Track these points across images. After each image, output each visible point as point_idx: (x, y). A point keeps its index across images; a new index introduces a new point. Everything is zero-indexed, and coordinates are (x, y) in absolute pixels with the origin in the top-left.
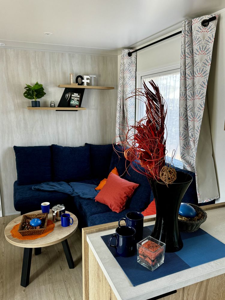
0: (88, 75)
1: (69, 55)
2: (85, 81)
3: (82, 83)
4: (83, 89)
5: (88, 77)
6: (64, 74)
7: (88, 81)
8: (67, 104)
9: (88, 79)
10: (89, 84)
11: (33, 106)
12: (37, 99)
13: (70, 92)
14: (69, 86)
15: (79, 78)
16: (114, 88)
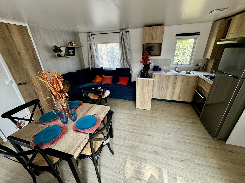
1: (64, 32)
4: (74, 48)
6: (64, 41)
7: (74, 44)
8: (68, 54)
9: (74, 43)
10: (75, 45)
11: (58, 56)
12: (60, 53)
13: (68, 49)
14: (68, 47)
15: (71, 43)
16: (83, 47)
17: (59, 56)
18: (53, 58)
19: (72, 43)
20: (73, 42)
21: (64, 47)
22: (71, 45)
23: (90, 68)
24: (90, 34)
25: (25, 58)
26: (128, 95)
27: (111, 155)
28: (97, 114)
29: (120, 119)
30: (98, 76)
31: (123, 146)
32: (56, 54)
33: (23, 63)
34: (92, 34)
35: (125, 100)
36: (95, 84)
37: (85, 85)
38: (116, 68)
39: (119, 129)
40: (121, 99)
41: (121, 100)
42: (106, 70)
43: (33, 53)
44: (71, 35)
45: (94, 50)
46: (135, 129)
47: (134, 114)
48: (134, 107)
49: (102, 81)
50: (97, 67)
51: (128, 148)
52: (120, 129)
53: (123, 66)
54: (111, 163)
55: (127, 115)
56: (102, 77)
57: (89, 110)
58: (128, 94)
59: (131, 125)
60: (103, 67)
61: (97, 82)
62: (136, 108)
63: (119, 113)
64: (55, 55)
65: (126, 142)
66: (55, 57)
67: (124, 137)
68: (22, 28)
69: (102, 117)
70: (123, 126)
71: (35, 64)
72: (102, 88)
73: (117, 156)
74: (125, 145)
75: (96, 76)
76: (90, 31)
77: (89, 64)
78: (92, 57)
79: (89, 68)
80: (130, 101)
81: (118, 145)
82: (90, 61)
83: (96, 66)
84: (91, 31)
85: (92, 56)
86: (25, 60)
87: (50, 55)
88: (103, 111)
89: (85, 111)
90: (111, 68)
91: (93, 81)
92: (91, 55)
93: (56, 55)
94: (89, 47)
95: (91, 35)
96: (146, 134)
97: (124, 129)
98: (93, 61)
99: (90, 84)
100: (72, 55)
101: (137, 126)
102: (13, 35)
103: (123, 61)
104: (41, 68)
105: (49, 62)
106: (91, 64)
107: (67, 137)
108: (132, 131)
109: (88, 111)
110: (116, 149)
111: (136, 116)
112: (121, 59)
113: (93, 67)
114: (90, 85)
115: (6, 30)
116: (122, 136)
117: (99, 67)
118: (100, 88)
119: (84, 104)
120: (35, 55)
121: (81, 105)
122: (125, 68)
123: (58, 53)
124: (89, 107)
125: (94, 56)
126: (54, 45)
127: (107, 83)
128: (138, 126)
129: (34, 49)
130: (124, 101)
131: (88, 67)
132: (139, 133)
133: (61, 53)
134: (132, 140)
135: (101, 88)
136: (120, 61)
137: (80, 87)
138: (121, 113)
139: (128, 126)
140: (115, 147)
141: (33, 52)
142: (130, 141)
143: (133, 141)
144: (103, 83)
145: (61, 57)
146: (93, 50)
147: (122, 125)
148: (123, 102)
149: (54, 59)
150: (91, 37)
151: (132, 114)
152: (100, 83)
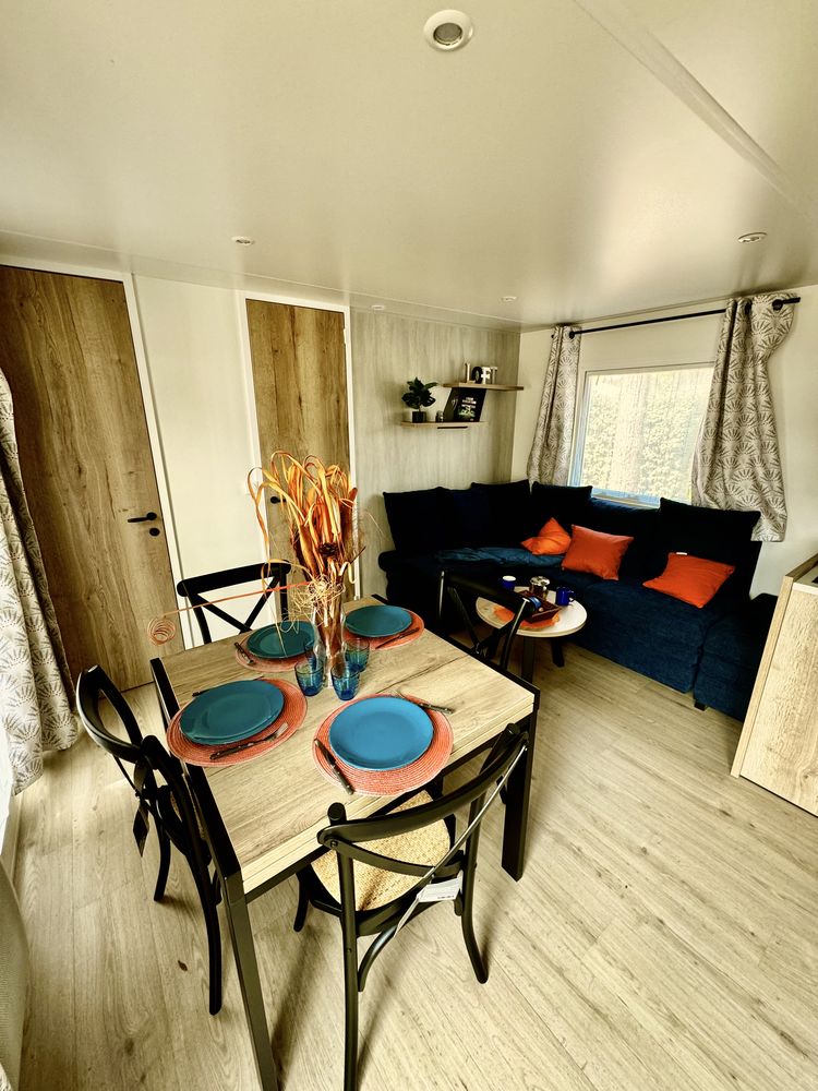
0: (488, 366)
1: (461, 329)
2: (485, 376)
3: (480, 381)
4: (483, 391)
5: (488, 369)
6: (452, 363)
7: (488, 376)
8: (452, 416)
9: (487, 373)
10: (489, 382)
11: (415, 421)
12: (423, 408)
13: (459, 394)
14: (462, 385)
15: (476, 372)
16: (522, 388)
17: (420, 418)
18: (396, 424)
19: (481, 372)
20: (485, 369)
21: (445, 386)
22: (473, 377)
23: (531, 482)
24: (568, 329)
25: (312, 415)
26: (697, 665)
27: (468, 980)
28: (451, 710)
29: (601, 788)
30: (553, 526)
31: (560, 971)
32: (411, 411)
33: (302, 432)
34: (575, 330)
35: (670, 692)
36: (526, 559)
37: (483, 555)
38: (662, 499)
39: (569, 847)
40: (645, 674)
41: (647, 680)
42: (601, 504)
43: (338, 402)
44: (486, 340)
45: (569, 402)
46: (680, 912)
47: (705, 806)
48: (723, 760)
49: (564, 555)
50: (560, 484)
51: (584, 1014)
52: (578, 853)
53: (706, 492)
54: (449, 1027)
55: (654, 784)
56: (570, 532)
57: (428, 670)
58: (699, 660)
59: (660, 868)
60: (591, 487)
61: (541, 551)
62: (735, 772)
63: (607, 753)
64: (404, 416)
65: (587, 960)
66: (404, 420)
67: (584, 917)
68: (329, 318)
69: (469, 739)
70: (606, 841)
71: (335, 440)
72: (550, 587)
73: (499, 1012)
74: (571, 977)
75: (548, 524)
76: (568, 318)
77: (529, 466)
78: (551, 434)
79: (526, 482)
80: (703, 709)
81: (528, 939)
82: (537, 453)
83: (558, 475)
84: (576, 319)
85: (553, 432)
86: (310, 423)
87: (389, 412)
88: (488, 708)
89: (411, 670)
90: (636, 498)
91: (528, 543)
92: (549, 427)
93: (408, 413)
94: (547, 390)
95: (572, 335)
96: (759, 1002)
97: (605, 864)
98: (553, 453)
99: (509, 555)
100: (467, 420)
101: (703, 900)
102: (300, 341)
103: (708, 464)
104: (348, 456)
105: (380, 439)
106: (540, 466)
107: (276, 758)
108: (657, 910)
109: (420, 674)
110: (507, 961)
111: (722, 825)
112: (699, 455)
113: (545, 481)
114: (503, 559)
115: (287, 324)
116: (576, 902)
117: (572, 482)
118: (541, 581)
119: (426, 633)
120: (342, 411)
121: (409, 632)
122: (715, 507)
123: (418, 407)
124: (433, 659)
125: (560, 430)
126: (412, 379)
127: (587, 566)
128: (714, 908)
129: (344, 388)
130: (664, 693)
131: (524, 477)
132: (698, 960)
133: (429, 407)
134: (632, 977)
135: (548, 582)
136: (695, 463)
137: (460, 557)
138: (617, 752)
139: (637, 863)
140: (508, 944)
141: (338, 397)
142: (613, 970)
143: (634, 985)
144: (569, 563)
145: (426, 421)
146: (563, 405)
147: (603, 830)
148: (655, 697)
149: (399, 428)
150: (567, 344)
151: (694, 799)
152: (556, 560)
